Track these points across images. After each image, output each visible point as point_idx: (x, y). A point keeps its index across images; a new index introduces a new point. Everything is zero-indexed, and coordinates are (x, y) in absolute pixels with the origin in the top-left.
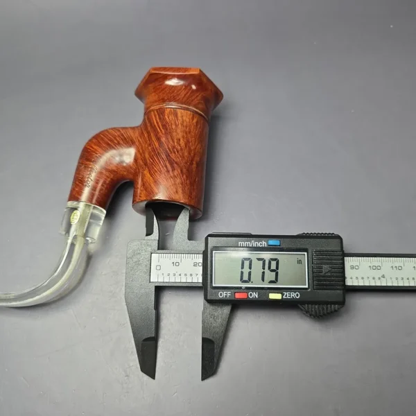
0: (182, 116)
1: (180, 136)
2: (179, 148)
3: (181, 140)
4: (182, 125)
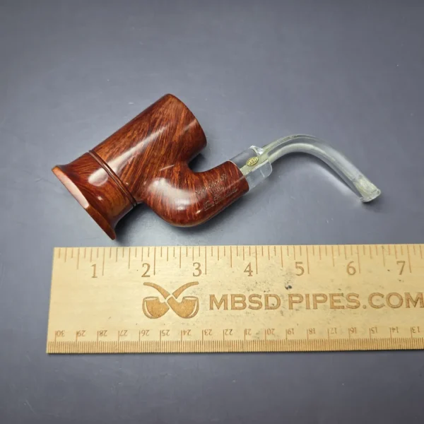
0: (108, 153)
1: (126, 139)
2: (135, 132)
3: (128, 135)
4: (115, 146)
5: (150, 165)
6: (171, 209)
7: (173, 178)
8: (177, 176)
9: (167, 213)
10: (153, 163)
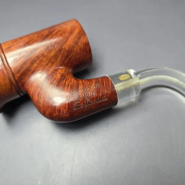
5: (38, 62)
6: (44, 101)
7: (55, 77)
8: (59, 76)
9: (40, 104)
10: (41, 61)
